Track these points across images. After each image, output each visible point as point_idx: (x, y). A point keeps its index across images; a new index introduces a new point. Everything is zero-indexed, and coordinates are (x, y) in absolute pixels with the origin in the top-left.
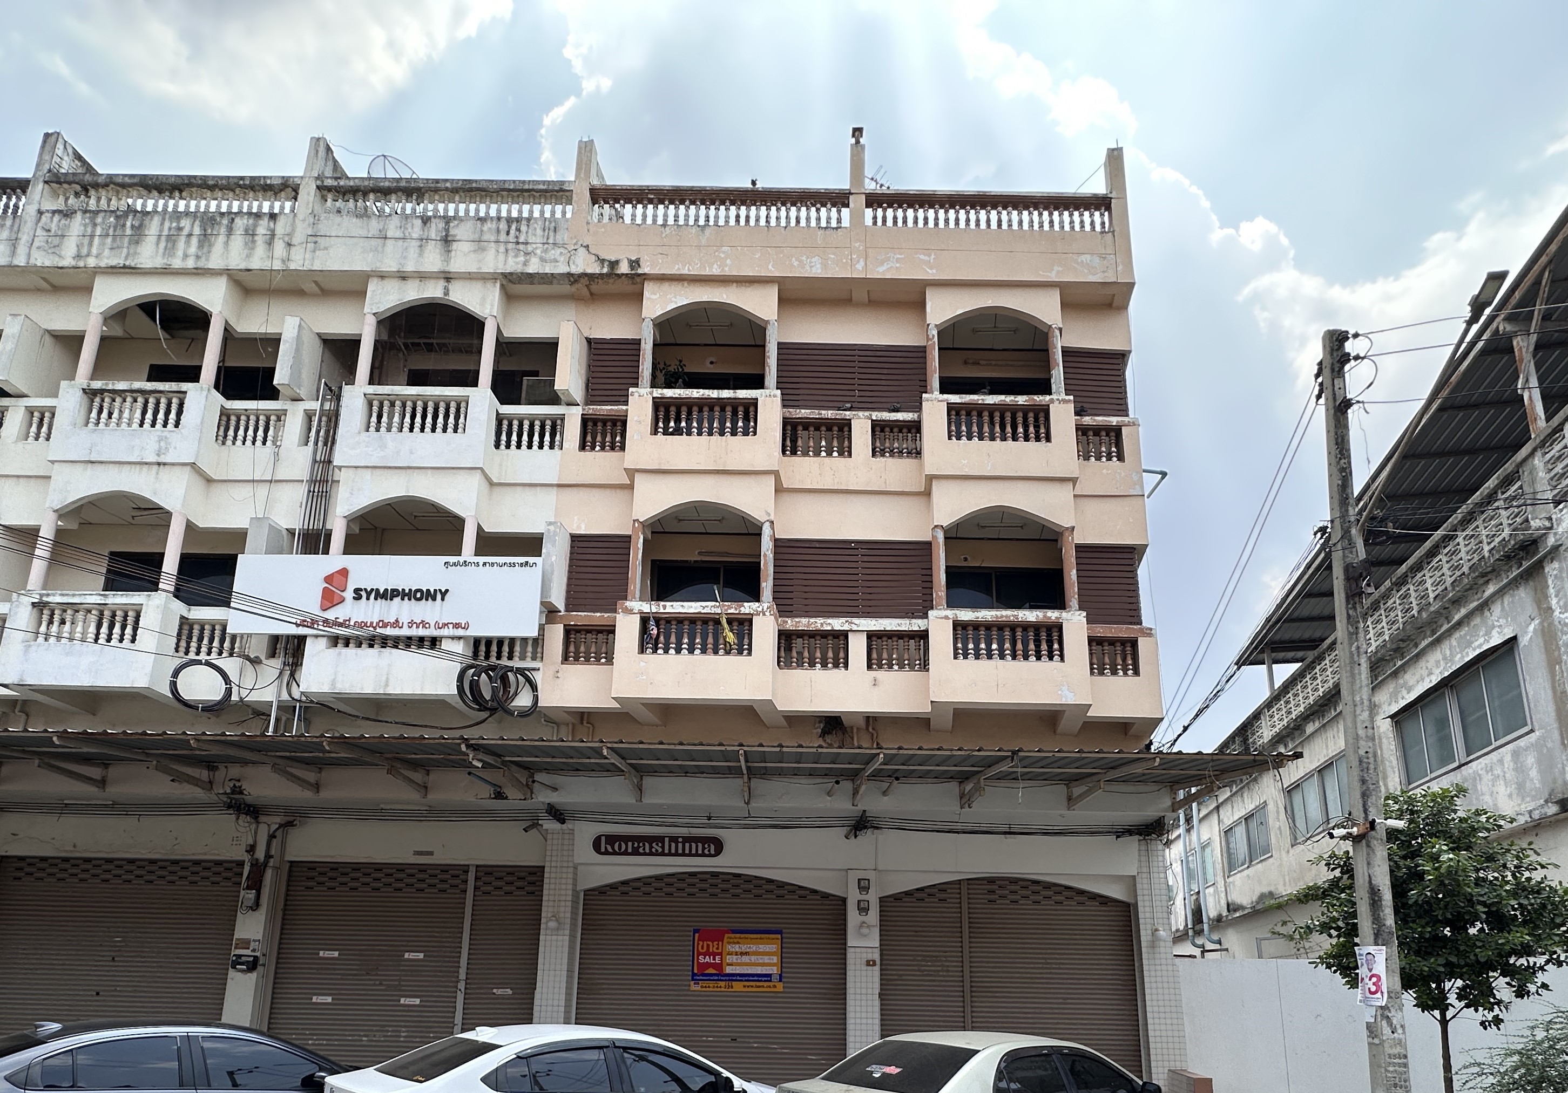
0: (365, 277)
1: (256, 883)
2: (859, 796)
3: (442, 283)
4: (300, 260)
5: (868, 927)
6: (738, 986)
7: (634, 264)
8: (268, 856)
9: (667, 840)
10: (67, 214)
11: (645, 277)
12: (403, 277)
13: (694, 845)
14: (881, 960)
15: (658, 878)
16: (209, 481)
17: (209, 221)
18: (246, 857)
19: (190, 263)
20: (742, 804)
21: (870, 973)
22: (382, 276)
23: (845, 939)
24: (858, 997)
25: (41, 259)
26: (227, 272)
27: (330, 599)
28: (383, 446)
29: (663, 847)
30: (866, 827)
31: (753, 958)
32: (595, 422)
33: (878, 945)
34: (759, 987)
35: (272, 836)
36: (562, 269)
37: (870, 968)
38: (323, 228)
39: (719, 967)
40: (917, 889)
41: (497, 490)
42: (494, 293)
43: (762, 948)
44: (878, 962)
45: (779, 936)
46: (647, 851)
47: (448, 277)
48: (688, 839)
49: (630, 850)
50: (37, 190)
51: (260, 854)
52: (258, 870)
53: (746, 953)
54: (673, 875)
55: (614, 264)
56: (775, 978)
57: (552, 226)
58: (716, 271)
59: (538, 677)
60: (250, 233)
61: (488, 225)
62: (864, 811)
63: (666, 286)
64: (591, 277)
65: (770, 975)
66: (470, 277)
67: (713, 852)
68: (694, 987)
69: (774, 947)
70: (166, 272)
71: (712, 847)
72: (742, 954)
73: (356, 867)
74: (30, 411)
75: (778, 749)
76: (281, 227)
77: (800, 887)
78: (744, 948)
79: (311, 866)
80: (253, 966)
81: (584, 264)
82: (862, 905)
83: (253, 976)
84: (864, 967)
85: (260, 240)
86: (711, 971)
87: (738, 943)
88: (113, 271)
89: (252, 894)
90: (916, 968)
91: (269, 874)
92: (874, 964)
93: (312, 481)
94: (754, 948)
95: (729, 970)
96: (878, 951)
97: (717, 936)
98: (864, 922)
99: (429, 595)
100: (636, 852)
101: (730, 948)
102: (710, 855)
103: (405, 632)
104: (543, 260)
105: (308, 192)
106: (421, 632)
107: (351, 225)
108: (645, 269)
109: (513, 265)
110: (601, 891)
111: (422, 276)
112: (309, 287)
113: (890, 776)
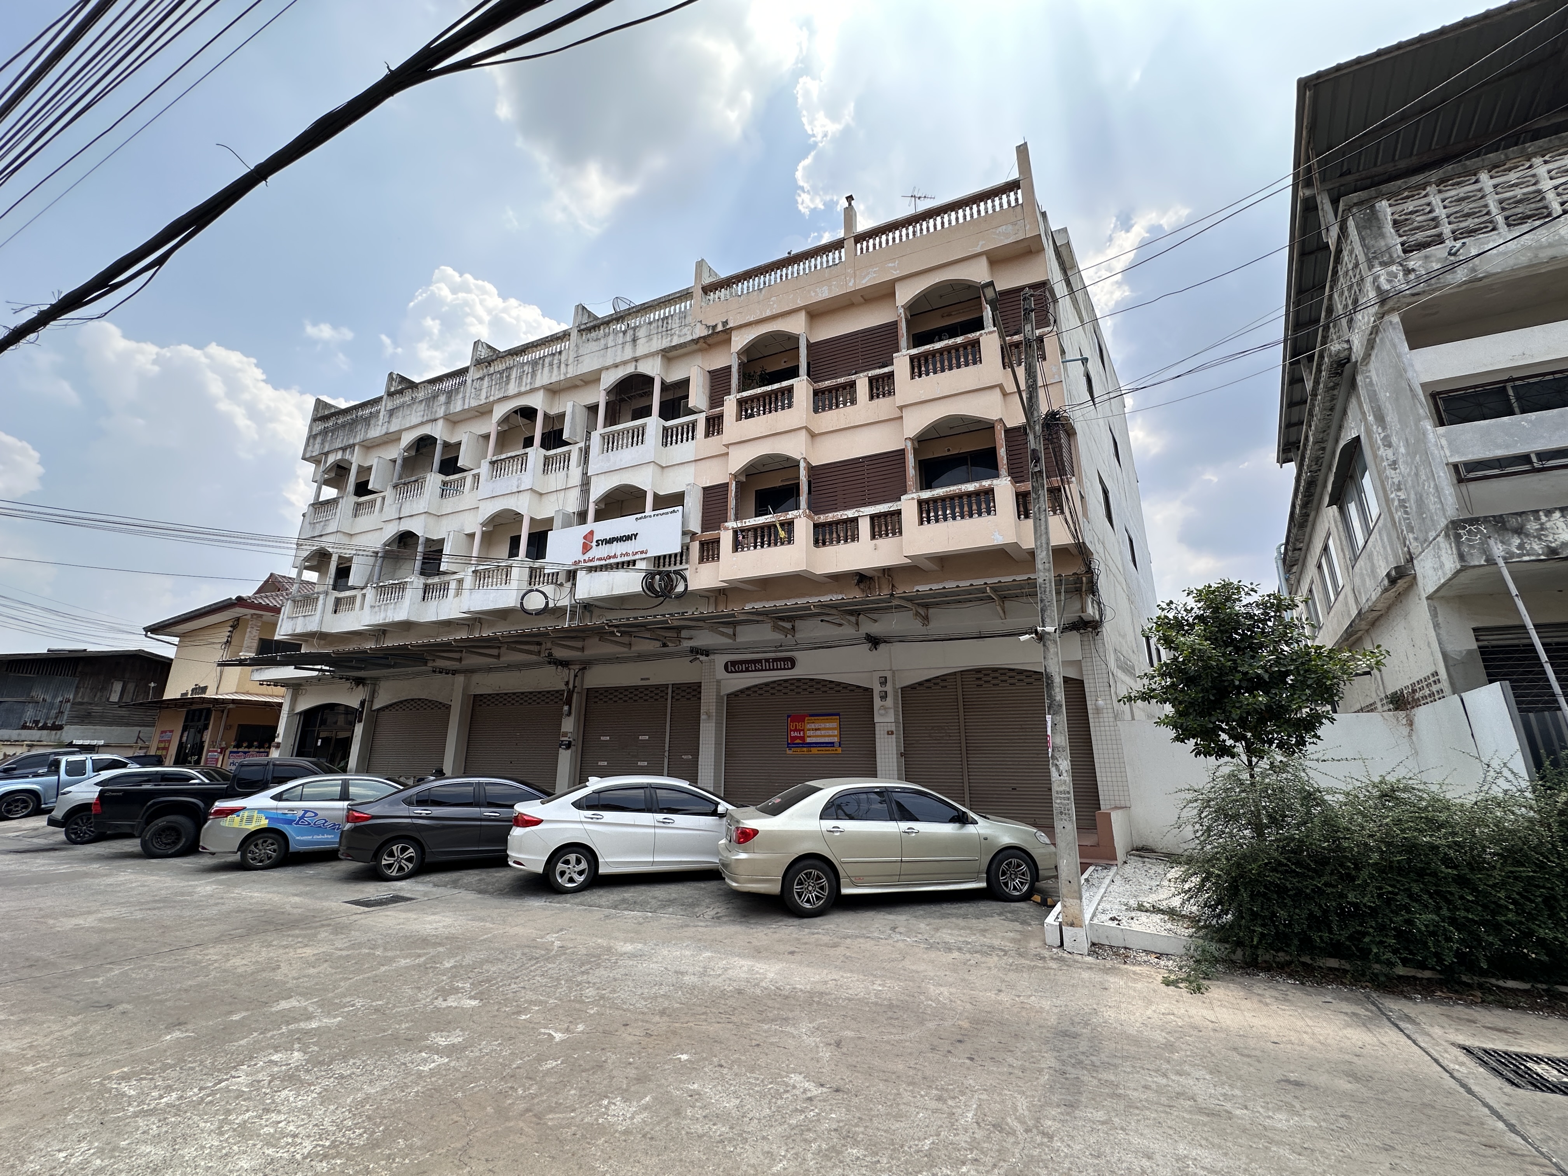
0: (600, 371)
1: (569, 702)
3: (634, 363)
4: (573, 371)
5: (885, 709)
6: (814, 750)
7: (725, 323)
8: (574, 687)
9: (763, 661)
10: (481, 379)
11: (731, 329)
12: (616, 366)
13: (779, 663)
14: (904, 730)
15: (767, 684)
16: (541, 494)
17: (534, 363)
18: (564, 687)
19: (528, 388)
21: (890, 740)
22: (607, 368)
23: (873, 717)
24: (883, 756)
25: (474, 403)
26: (543, 387)
27: (586, 548)
28: (609, 460)
29: (762, 666)
30: (882, 643)
31: (823, 732)
32: (714, 419)
33: (893, 720)
34: (827, 750)
35: (576, 676)
36: (689, 338)
37: (890, 736)
38: (581, 352)
39: (803, 738)
40: (926, 681)
41: (666, 470)
42: (658, 360)
43: (828, 725)
44: (897, 732)
45: (838, 717)
46: (754, 669)
47: (636, 360)
48: (775, 660)
49: (745, 669)
50: (471, 370)
51: (571, 686)
52: (571, 693)
53: (819, 729)
55: (715, 327)
56: (837, 745)
57: (683, 315)
58: (768, 313)
59: (687, 574)
60: (551, 364)
61: (654, 325)
62: (879, 632)
63: (743, 330)
64: (704, 337)
65: (833, 743)
66: (646, 356)
67: (790, 667)
68: (788, 752)
69: (835, 725)
70: (519, 394)
71: (790, 664)
72: (816, 730)
73: (616, 689)
74: (474, 476)
76: (563, 357)
77: (850, 684)
78: (817, 726)
79: (596, 690)
80: (569, 746)
81: (700, 331)
82: (882, 694)
83: (569, 751)
84: (886, 736)
85: (555, 366)
86: (798, 741)
87: (813, 723)
88: (500, 400)
89: (566, 708)
90: (928, 735)
91: (575, 695)
92: (892, 734)
93: (582, 485)
94: (823, 726)
95: (808, 740)
96: (894, 724)
97: (801, 719)
98: (883, 706)
99: (628, 538)
100: (747, 670)
101: (808, 726)
102: (789, 669)
103: (619, 560)
104: (679, 336)
105: (574, 334)
106: (626, 559)
107: (593, 346)
108: (731, 324)
109: (665, 343)
110: (735, 694)
111: (625, 363)
112: (579, 383)
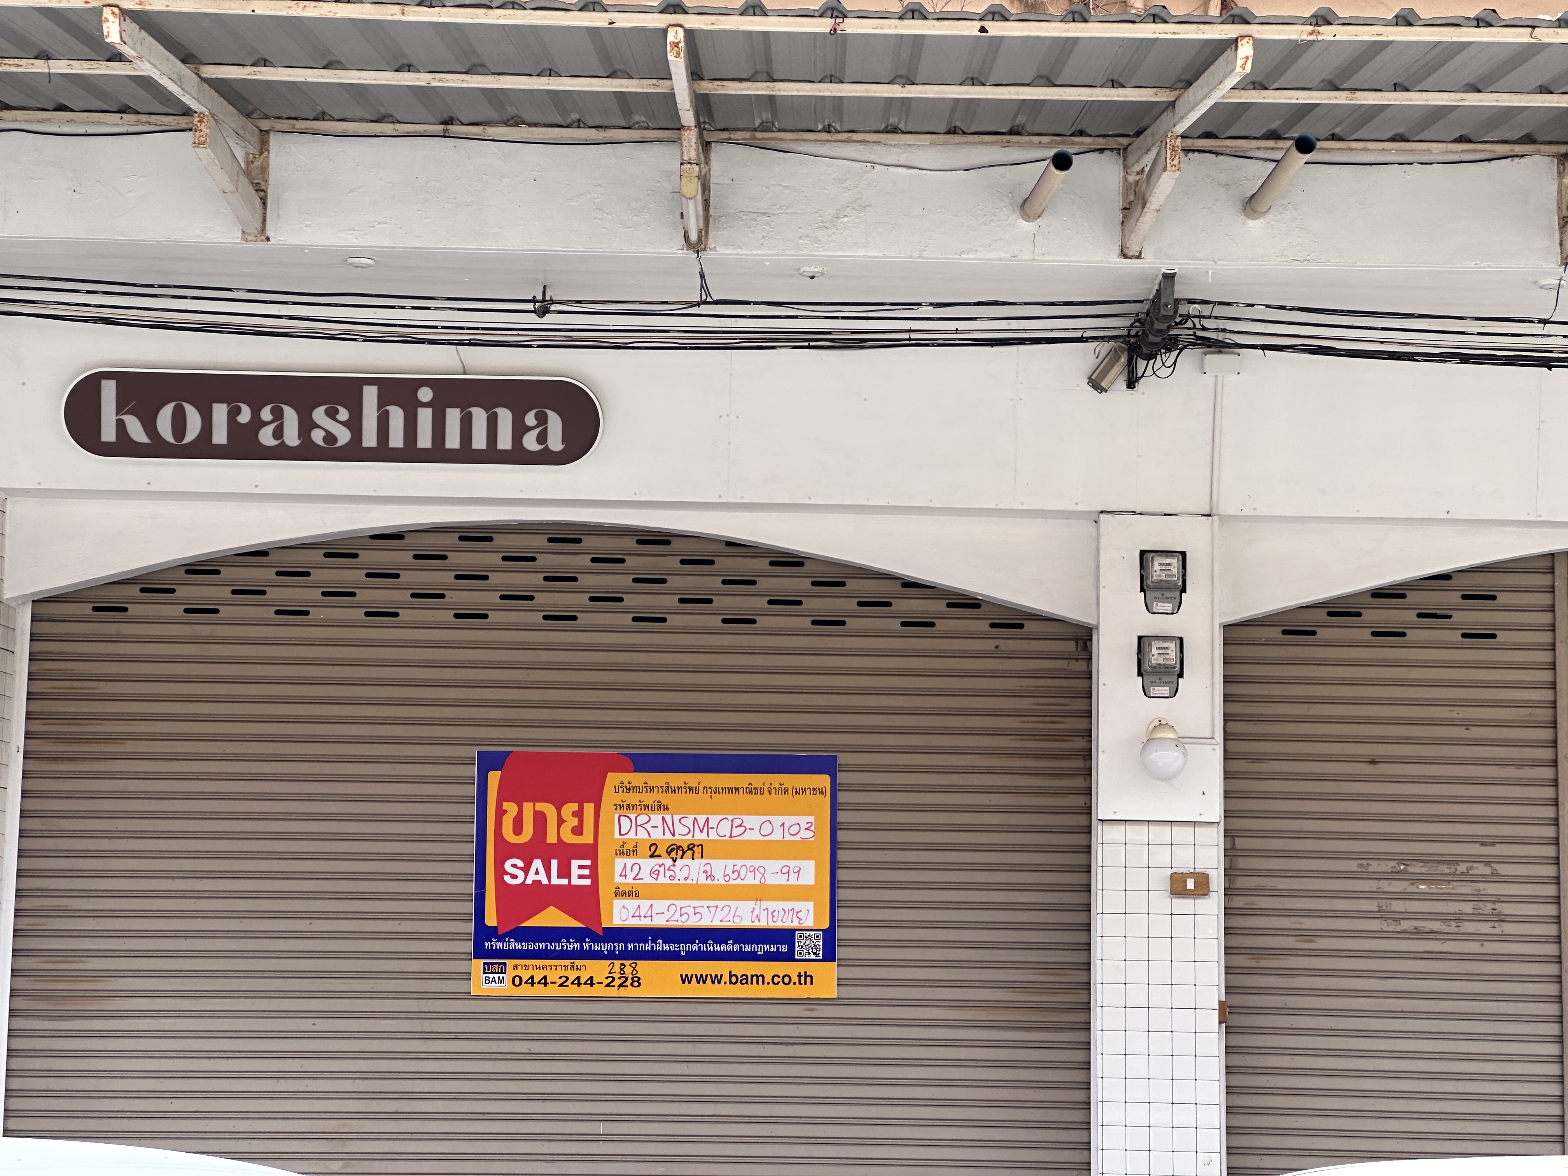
2: (1147, 218)
5: (1180, 742)
6: (659, 980)
9: (370, 395)
13: (479, 416)
14: (1230, 873)
15: (338, 551)
20: (675, 249)
21: (1183, 926)
23: (1088, 792)
24: (1138, 1018)
29: (355, 425)
30: (1172, 344)
31: (720, 868)
33: (1215, 810)
34: (745, 980)
37: (1185, 905)
40: (1378, 594)
44: (1217, 882)
45: (824, 781)
46: (292, 438)
49: (220, 436)
53: (692, 849)
54: (395, 536)
56: (809, 947)
62: (1169, 278)
65: (787, 936)
67: (556, 443)
69: (801, 826)
71: (555, 423)
72: (676, 851)
75: (823, 26)
77: (909, 584)
82: (1155, 657)
84: (1163, 902)
86: (553, 920)
87: (661, 807)
90: (1372, 905)
92: (1203, 887)
95: (622, 916)
96: (1215, 837)
98: (1161, 725)
101: (626, 829)
102: (546, 458)
113: (1273, 135)
